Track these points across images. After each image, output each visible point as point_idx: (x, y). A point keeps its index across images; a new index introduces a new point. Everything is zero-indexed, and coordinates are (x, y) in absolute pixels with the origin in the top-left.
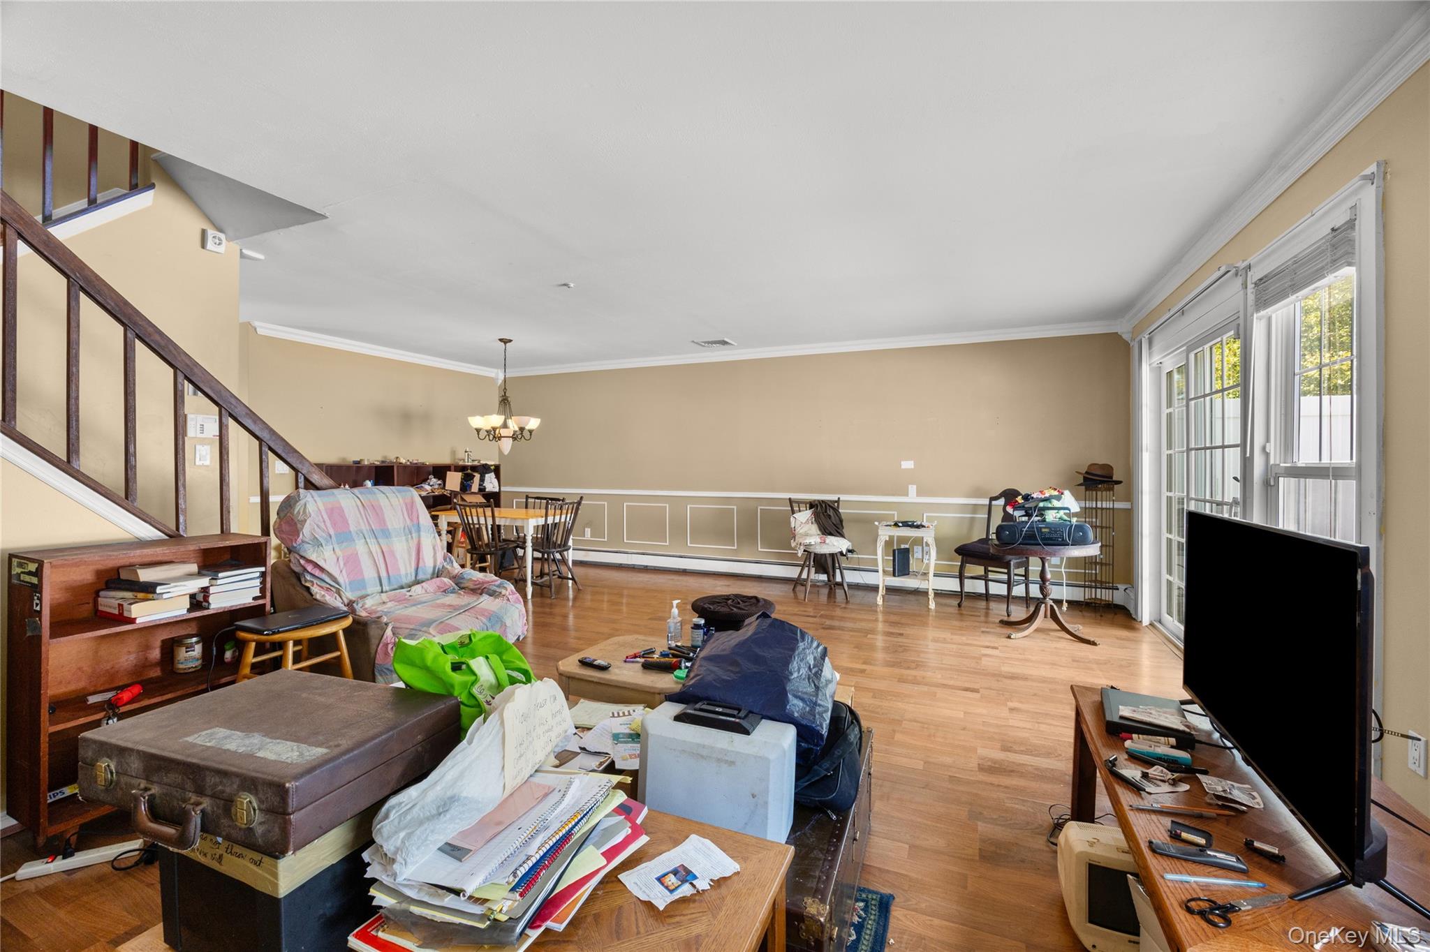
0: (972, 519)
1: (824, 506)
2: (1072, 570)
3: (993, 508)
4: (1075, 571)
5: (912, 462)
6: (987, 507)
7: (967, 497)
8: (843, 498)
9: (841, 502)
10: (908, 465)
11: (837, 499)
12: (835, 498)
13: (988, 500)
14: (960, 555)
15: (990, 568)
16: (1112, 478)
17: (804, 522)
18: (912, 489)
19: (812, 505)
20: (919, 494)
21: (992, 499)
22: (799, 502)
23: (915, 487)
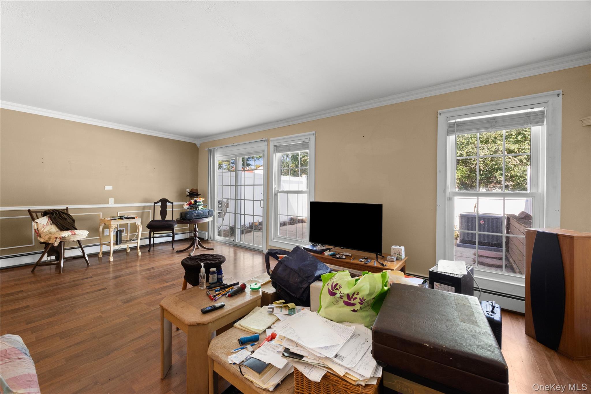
0: (143, 212)
1: (57, 213)
2: (183, 228)
3: (155, 206)
4: (184, 228)
5: (112, 186)
6: (153, 207)
7: (141, 203)
8: (70, 207)
9: (69, 210)
10: (108, 188)
11: (65, 208)
12: (64, 207)
13: (153, 203)
14: (149, 228)
15: (155, 233)
16: (198, 193)
17: (45, 225)
18: (112, 200)
19: (45, 213)
20: (115, 202)
21: (155, 203)
22: (36, 212)
23: (113, 199)
